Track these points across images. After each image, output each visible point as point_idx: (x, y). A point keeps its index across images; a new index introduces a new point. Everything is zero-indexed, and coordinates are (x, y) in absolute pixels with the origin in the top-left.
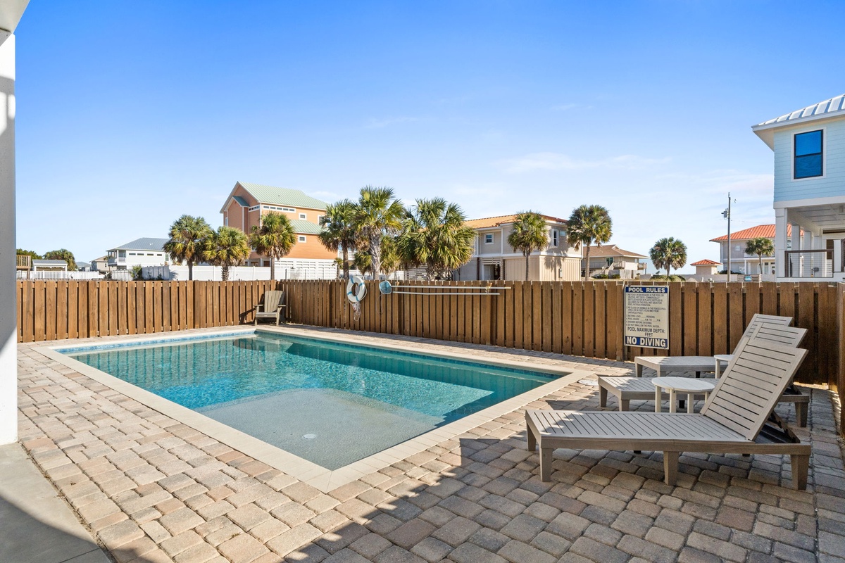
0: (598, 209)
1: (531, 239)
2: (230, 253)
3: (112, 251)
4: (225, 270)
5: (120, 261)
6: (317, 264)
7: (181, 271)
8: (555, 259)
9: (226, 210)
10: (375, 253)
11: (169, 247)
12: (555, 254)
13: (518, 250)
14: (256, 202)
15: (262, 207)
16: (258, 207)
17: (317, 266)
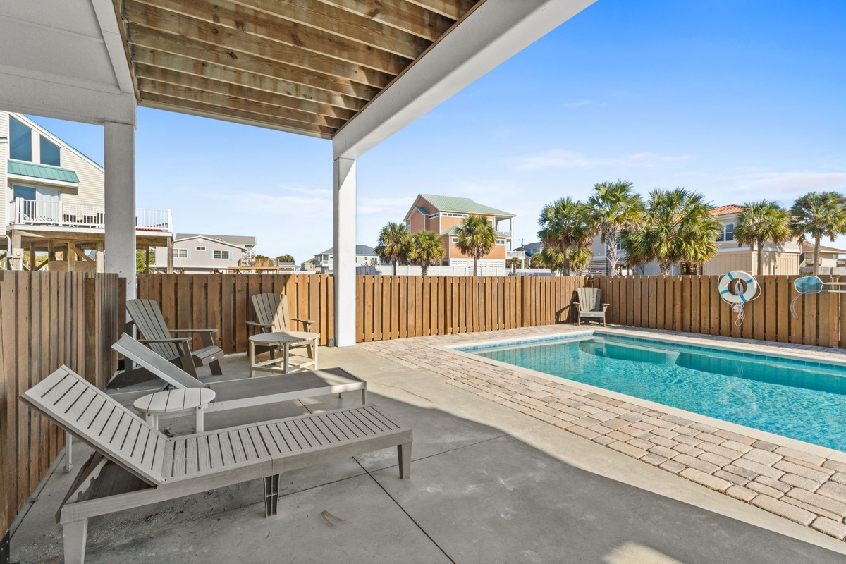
0: (834, 195)
1: (767, 232)
2: (429, 255)
3: (318, 256)
4: (424, 269)
5: (324, 263)
6: (488, 263)
7: (386, 270)
8: (770, 255)
9: (409, 219)
10: (611, 249)
11: (379, 250)
12: (770, 249)
13: (744, 244)
14: (437, 210)
15: (441, 214)
16: (438, 215)
17: (488, 266)
